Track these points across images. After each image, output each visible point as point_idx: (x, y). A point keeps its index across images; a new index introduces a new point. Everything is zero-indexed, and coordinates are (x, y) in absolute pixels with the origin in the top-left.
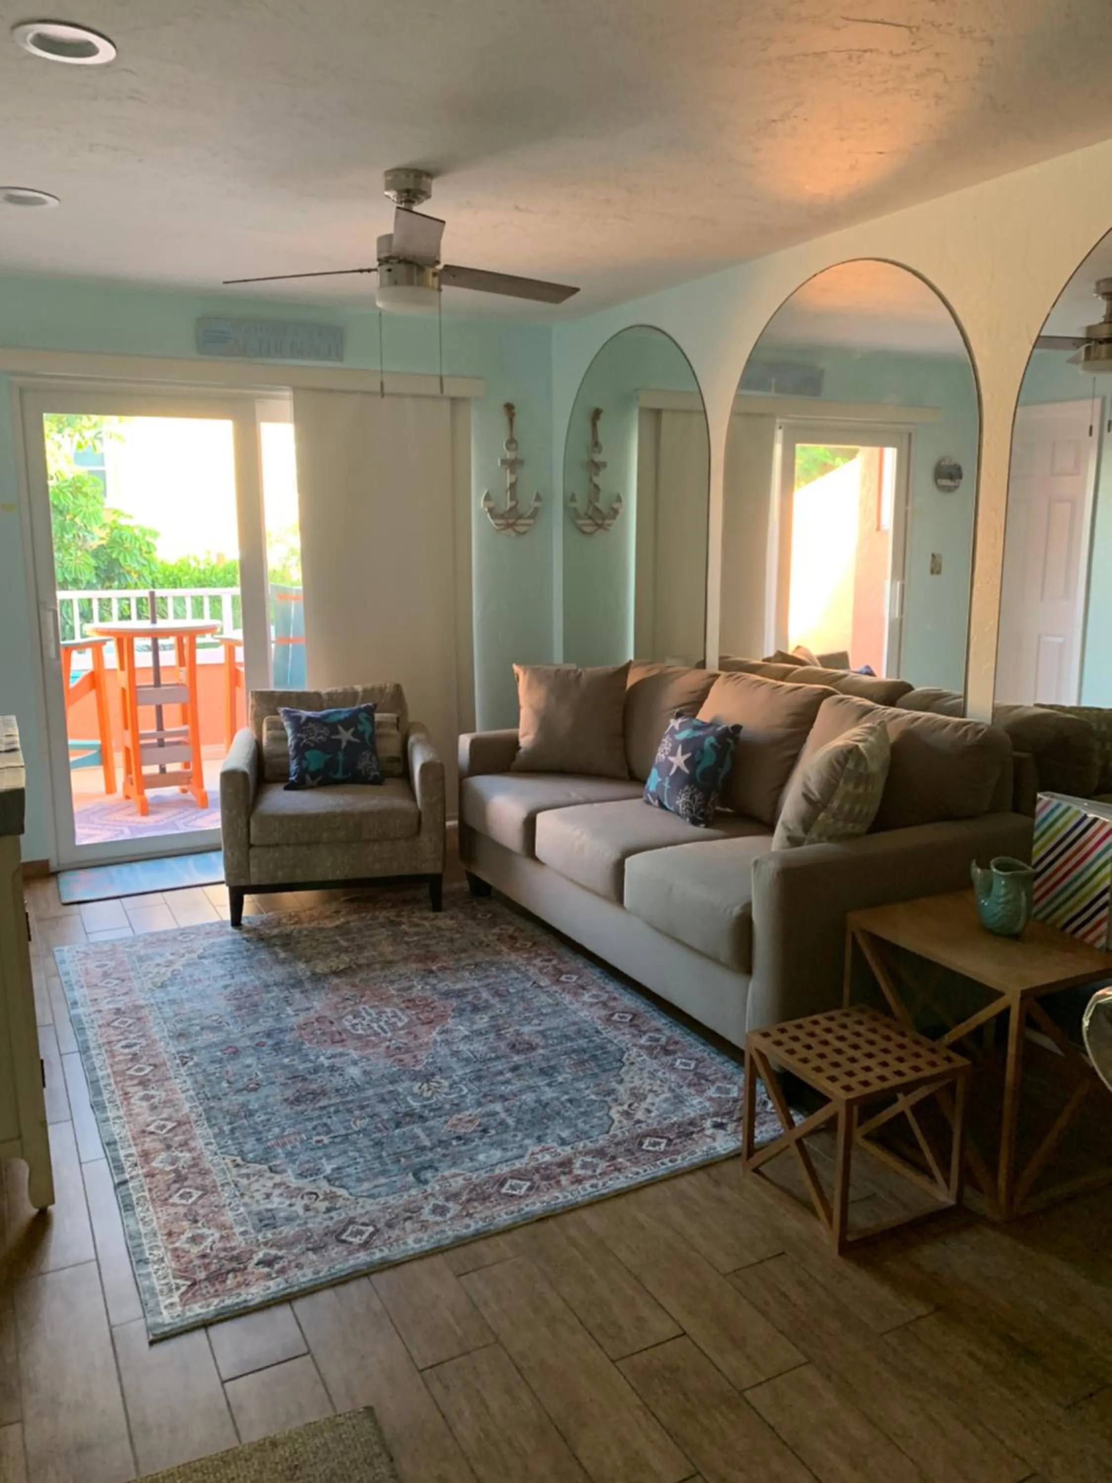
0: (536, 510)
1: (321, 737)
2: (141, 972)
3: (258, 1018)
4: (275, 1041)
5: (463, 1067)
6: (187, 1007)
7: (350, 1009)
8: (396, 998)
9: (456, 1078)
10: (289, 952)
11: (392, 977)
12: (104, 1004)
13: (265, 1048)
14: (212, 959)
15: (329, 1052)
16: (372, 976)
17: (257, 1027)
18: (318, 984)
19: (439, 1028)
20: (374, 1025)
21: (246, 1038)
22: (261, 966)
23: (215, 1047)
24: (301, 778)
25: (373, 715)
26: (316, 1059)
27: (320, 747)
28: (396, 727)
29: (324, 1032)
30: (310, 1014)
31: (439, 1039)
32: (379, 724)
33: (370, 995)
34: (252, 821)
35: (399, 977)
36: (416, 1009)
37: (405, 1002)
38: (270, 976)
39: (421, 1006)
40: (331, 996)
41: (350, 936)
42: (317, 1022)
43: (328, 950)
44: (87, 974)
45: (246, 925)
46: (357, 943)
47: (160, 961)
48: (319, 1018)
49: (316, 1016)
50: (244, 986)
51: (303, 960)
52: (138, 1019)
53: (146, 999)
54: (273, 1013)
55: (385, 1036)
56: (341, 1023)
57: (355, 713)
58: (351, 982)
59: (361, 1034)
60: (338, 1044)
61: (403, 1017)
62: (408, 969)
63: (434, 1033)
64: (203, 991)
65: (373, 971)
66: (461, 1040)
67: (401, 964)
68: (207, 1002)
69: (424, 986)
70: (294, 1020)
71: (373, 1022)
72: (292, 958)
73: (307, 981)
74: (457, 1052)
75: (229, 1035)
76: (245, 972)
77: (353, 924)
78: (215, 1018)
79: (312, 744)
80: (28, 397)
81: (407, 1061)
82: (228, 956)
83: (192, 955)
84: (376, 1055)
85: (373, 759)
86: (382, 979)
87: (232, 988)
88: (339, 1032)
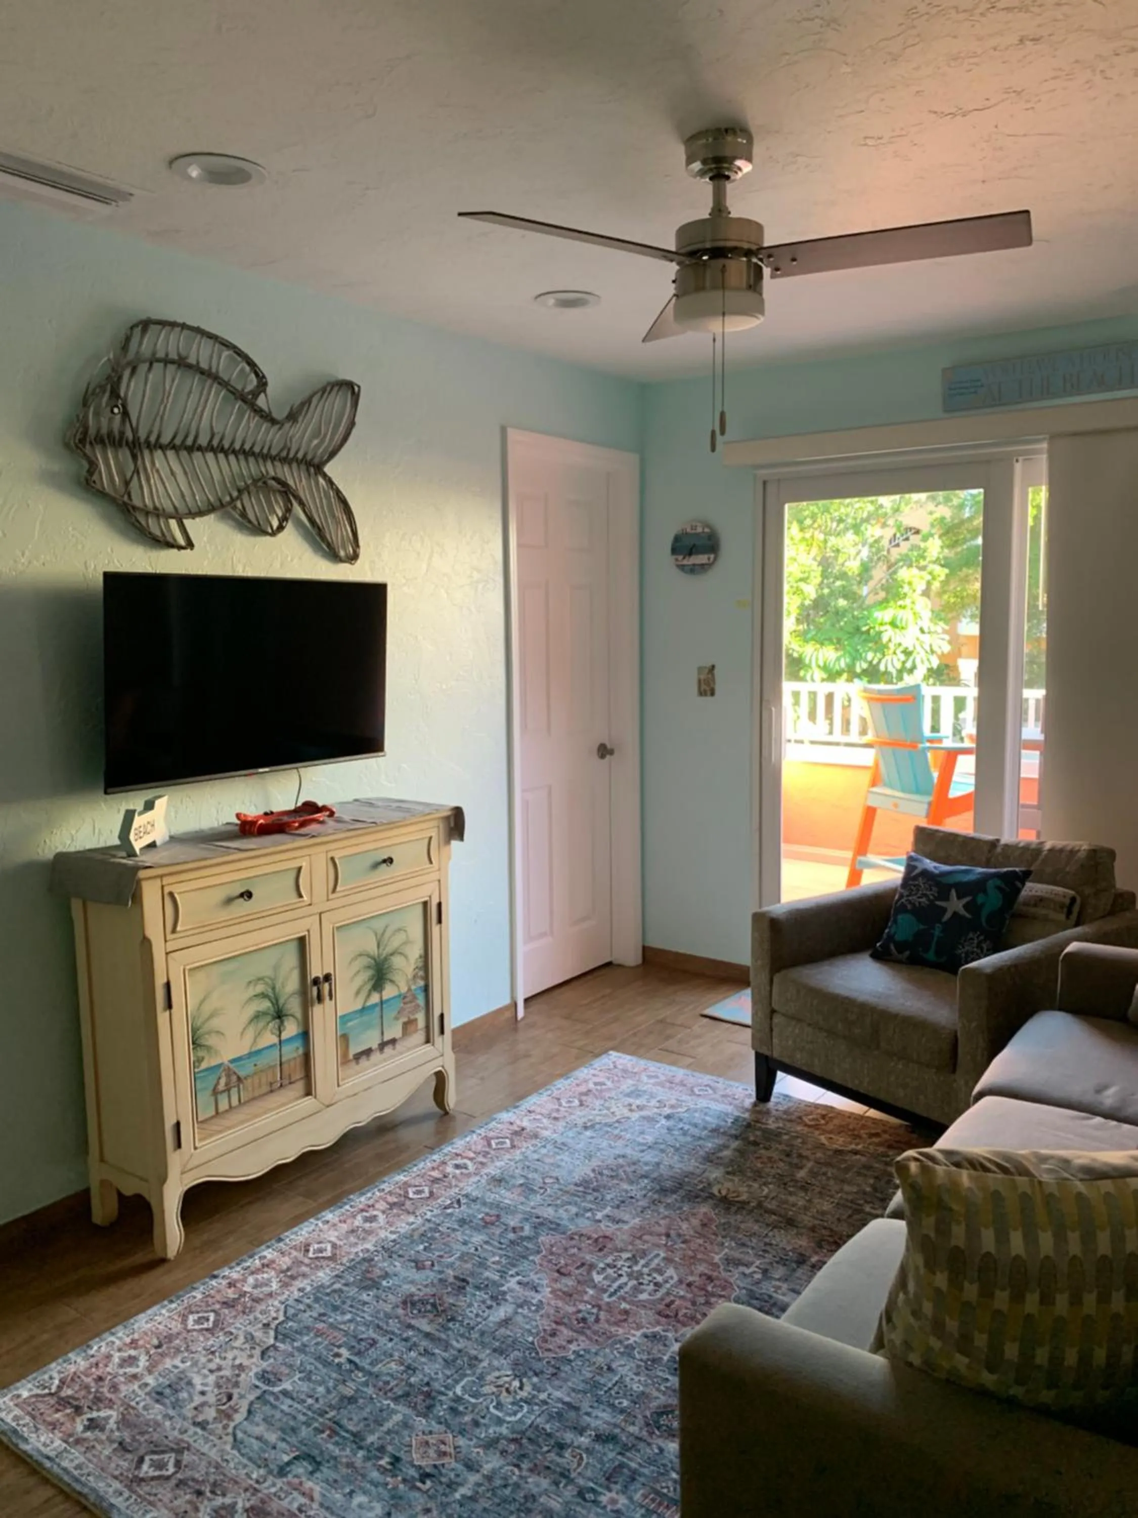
1: (923, 900)
2: (607, 1104)
3: (570, 1203)
4: (533, 1234)
5: (574, 1390)
6: (558, 1157)
7: (645, 1247)
8: (704, 1265)
9: (543, 1396)
10: (737, 1154)
11: (754, 1240)
12: (525, 1119)
13: (511, 1236)
14: (670, 1123)
15: (533, 1277)
16: (742, 1226)
17: (550, 1210)
18: (683, 1202)
19: (658, 1329)
20: (624, 1279)
21: (520, 1216)
22: (689, 1153)
23: (491, 1209)
24: (885, 947)
25: (1024, 884)
26: (512, 1276)
27: (919, 913)
28: (1065, 910)
29: (574, 1255)
30: (607, 1228)
31: (631, 1342)
32: (1040, 901)
33: (693, 1246)
34: (776, 979)
35: (762, 1244)
36: (692, 1292)
37: (700, 1276)
38: (671, 1167)
39: (703, 1293)
40: (662, 1222)
41: (824, 1169)
42: (596, 1240)
43: (773, 1172)
44: (578, 1085)
45: (771, 1104)
46: (813, 1181)
47: (638, 1102)
48: (605, 1237)
49: (607, 1234)
50: (634, 1164)
51: (730, 1169)
52: (513, 1146)
53: (555, 1132)
54: (590, 1206)
55: (606, 1298)
56: (606, 1256)
57: (986, 878)
58: (711, 1220)
59: (593, 1281)
60: (556, 1275)
61: (663, 1291)
62: (789, 1242)
63: (645, 1330)
64: (599, 1150)
65: (757, 1221)
66: (641, 1360)
67: (795, 1231)
68: (578, 1162)
69: (755, 1272)
70: (584, 1224)
71: (630, 1275)
72: (727, 1161)
73: (682, 1192)
74: (610, 1369)
75: (522, 1203)
76: (662, 1151)
77: (858, 1157)
78: (551, 1181)
79: (909, 907)
80: (771, 489)
81: (556, 1339)
82: (686, 1127)
83: (667, 1111)
84: (552, 1311)
85: (985, 946)
86: (740, 1236)
87: (621, 1161)
88: (583, 1265)
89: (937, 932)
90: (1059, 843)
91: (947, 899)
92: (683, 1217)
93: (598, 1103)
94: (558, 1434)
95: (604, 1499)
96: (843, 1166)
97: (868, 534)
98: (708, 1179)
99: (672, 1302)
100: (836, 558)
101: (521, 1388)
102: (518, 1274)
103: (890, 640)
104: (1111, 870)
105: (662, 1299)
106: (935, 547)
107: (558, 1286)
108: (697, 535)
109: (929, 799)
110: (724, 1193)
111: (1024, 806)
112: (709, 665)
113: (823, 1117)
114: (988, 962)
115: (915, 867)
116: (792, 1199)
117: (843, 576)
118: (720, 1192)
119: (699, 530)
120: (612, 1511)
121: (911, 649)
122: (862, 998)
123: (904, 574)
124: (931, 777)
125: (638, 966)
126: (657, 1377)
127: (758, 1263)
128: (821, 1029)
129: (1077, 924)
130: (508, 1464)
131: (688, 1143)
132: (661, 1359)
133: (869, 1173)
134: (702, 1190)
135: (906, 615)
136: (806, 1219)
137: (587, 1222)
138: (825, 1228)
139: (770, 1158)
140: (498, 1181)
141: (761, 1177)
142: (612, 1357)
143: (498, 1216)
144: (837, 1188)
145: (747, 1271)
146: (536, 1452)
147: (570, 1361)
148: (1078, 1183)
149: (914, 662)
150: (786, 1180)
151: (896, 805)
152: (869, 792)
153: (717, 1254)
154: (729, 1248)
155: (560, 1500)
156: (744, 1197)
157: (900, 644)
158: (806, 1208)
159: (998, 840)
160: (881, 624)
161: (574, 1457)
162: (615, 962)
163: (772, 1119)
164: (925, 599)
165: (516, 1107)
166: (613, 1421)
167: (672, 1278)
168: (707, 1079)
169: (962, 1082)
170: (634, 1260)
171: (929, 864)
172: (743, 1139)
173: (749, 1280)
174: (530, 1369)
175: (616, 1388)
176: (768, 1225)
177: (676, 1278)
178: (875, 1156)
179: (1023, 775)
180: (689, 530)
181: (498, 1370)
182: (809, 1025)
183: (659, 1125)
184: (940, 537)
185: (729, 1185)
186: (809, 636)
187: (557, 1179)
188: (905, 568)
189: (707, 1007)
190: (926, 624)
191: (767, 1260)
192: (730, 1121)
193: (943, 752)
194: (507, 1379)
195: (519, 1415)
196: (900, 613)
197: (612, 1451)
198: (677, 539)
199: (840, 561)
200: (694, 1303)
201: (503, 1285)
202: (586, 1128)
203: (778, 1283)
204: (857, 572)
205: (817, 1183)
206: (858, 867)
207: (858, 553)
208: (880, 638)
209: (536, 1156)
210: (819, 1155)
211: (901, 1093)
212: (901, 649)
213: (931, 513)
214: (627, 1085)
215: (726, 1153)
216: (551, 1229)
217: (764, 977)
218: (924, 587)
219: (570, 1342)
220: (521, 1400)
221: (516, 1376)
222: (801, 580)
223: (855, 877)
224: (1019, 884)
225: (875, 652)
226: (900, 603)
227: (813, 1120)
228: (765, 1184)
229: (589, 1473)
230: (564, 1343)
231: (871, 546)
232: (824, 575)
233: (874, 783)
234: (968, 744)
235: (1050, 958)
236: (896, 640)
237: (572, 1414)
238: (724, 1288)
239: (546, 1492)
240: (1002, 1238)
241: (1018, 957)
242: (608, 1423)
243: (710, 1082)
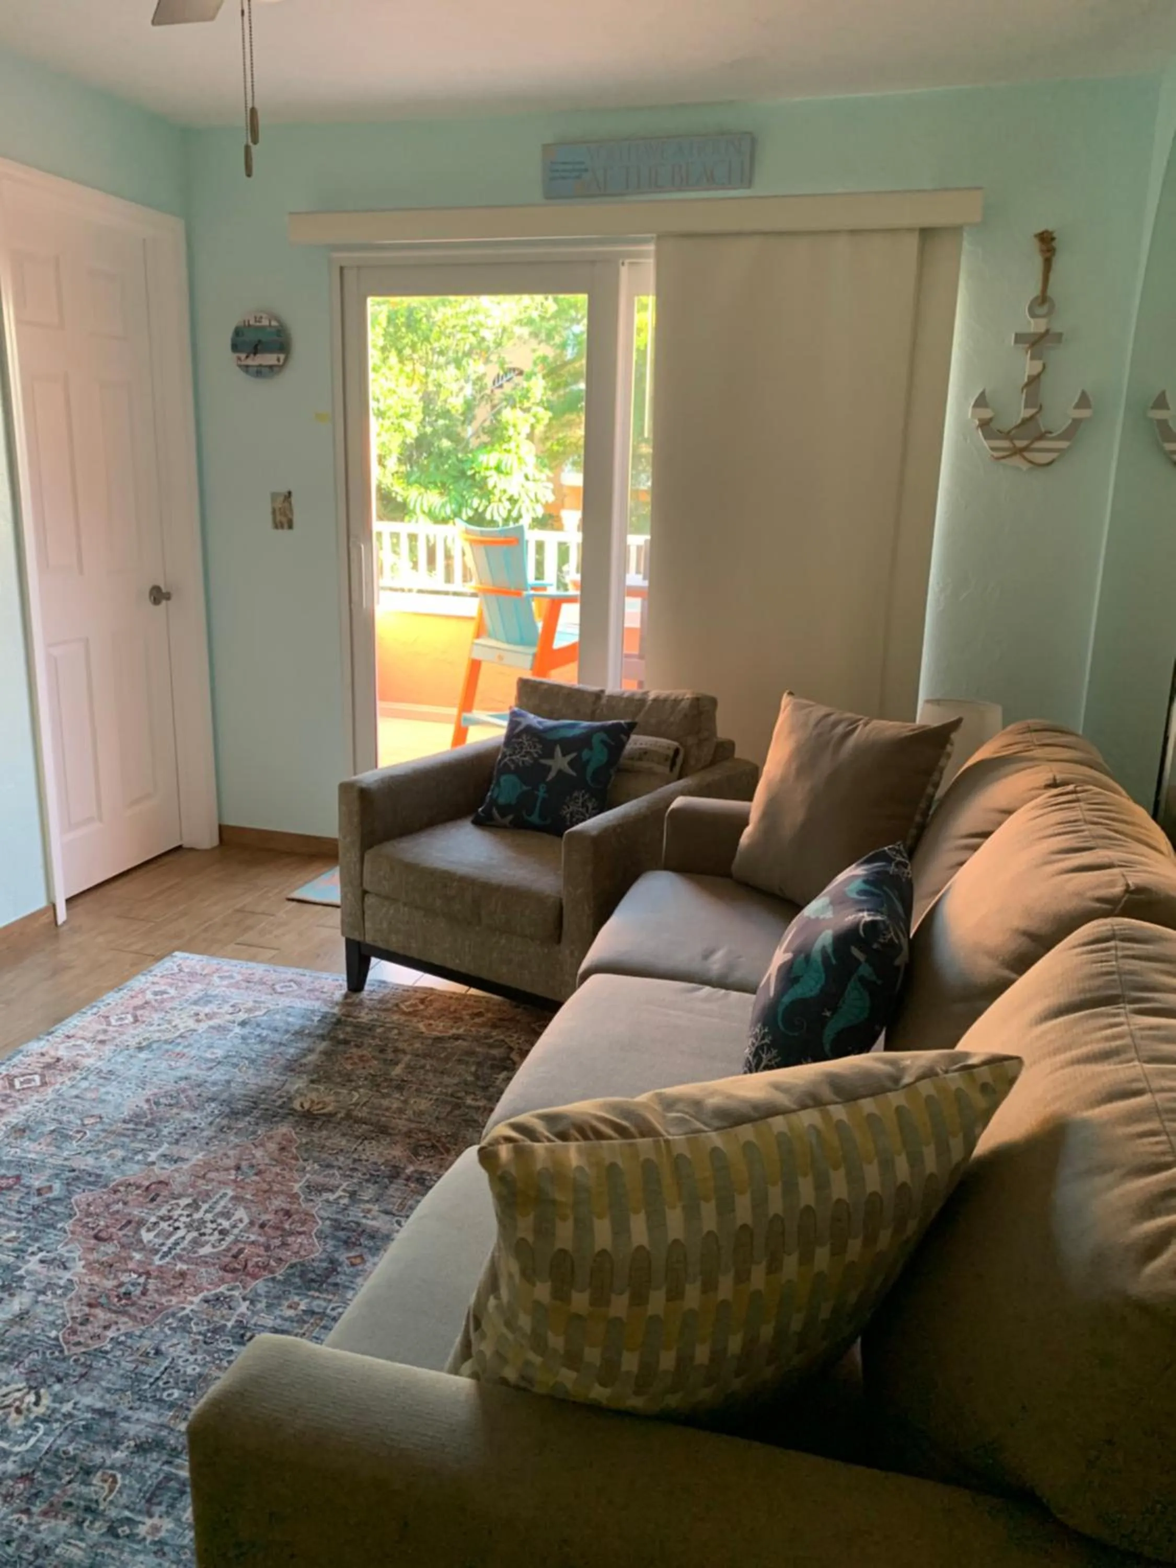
0: (1076, 422)
1: (527, 758)
2: (168, 1017)
3: (115, 1146)
4: (65, 1193)
5: (108, 1390)
6: (103, 1090)
7: (209, 1188)
8: (282, 1197)
9: (67, 1407)
10: (324, 1058)
11: (341, 1159)
12: (62, 1047)
13: (35, 1200)
14: (246, 1031)
15: (62, 1250)
16: (328, 1143)
17: (90, 1160)
18: (257, 1124)
19: (222, 1289)
20: (180, 1233)
21: (48, 1172)
22: (266, 1064)
23: (8, 1169)
24: (488, 812)
25: (628, 737)
26: (33, 1253)
27: (521, 772)
28: (669, 763)
29: (118, 1212)
30: (162, 1171)
31: (187, 1311)
32: (644, 754)
33: (269, 1177)
34: (367, 857)
35: (349, 1162)
36: (265, 1234)
37: (276, 1212)
38: (245, 1084)
39: (279, 1233)
40: (231, 1153)
41: (423, 1062)
42: (148, 1188)
43: (365, 1072)
44: (132, 997)
45: (364, 994)
46: (410, 1078)
47: (207, 1010)
48: (160, 1182)
49: (162, 1179)
50: (199, 1086)
51: (315, 1077)
52: (44, 1084)
53: (100, 1058)
54: (142, 1146)
55: (157, 1261)
56: (159, 1207)
57: (593, 731)
58: (290, 1141)
59: (141, 1241)
60: (93, 1241)
61: (230, 1239)
62: (381, 1155)
63: (205, 1293)
64: (156, 1074)
65: (344, 1135)
66: (200, 1333)
67: (388, 1139)
68: (129, 1093)
69: (340, 1197)
70: (133, 1171)
71: (189, 1226)
72: (310, 1067)
73: (256, 1113)
74: (158, 1352)
75: (52, 1155)
76: (235, 1065)
77: (460, 1041)
78: (92, 1120)
79: (512, 766)
80: (350, 276)
81: (89, 1327)
82: (265, 1033)
83: (242, 1016)
84: (85, 1291)
85: (590, 805)
86: (324, 1156)
87: (183, 1084)
88: (129, 1222)
89: (541, 792)
90: (664, 693)
91: (551, 756)
92: (256, 1142)
93: (156, 1016)
94: (85, 1455)
95: (142, 1530)
96: (442, 1055)
97: (470, 371)
98: (288, 1092)
99: (241, 1251)
100: (438, 393)
101: (37, 1404)
102: (40, 1250)
103: (495, 487)
104: (712, 719)
105: (228, 1249)
106: (538, 387)
107: (93, 1257)
108: (263, 328)
109: (534, 650)
110: (307, 1106)
111: (628, 656)
112: (284, 490)
113: (422, 1001)
114: (593, 824)
115: (519, 723)
116: (385, 1103)
117: (446, 414)
118: (302, 1106)
119: (265, 322)
120: (154, 1543)
121: (516, 497)
122: (462, 870)
123: (508, 415)
124: (535, 627)
125: (213, 849)
126: (218, 1350)
127: (345, 1185)
128: (417, 908)
129: (680, 777)
130: (14, 1512)
131: (266, 1052)
132: (225, 1326)
133: (472, 1060)
134: (280, 1107)
135: (509, 460)
136: (401, 1124)
137: (136, 1167)
138: (422, 1131)
139: (361, 1058)
140: (20, 1131)
141: (350, 1081)
142: (162, 1336)
143: (18, 1178)
144: (435, 1081)
145: (332, 1197)
146: (52, 1486)
147: (107, 1352)
148: (713, 1134)
149: (519, 511)
150: (379, 1080)
151: (501, 658)
152: (473, 643)
153: (296, 1181)
154: (312, 1173)
155: (83, 1545)
156: (330, 1109)
157: (505, 491)
158: (401, 1111)
159: (602, 691)
160: (487, 469)
161: (105, 1481)
162: (186, 845)
163: (366, 1010)
164: (529, 443)
165: (50, 1033)
166: (159, 1421)
167: (241, 1221)
168: (290, 973)
169: (567, 952)
170: (195, 1206)
171: (533, 720)
172: (332, 1039)
173: (334, 1208)
174: (51, 1374)
175: (164, 1376)
176: (358, 1138)
177: (246, 1221)
178: (476, 1039)
179: (627, 625)
180: (252, 322)
181: (7, 1384)
182: (405, 904)
183: (232, 1034)
184: (544, 377)
185: (314, 1096)
186: (413, 478)
187: (101, 1118)
188: (509, 408)
189: (292, 891)
190: (531, 470)
191: (355, 1180)
192: (316, 1019)
193: (547, 600)
194: (18, 1395)
195: (32, 1441)
196: (505, 456)
197: (156, 1461)
198: (238, 332)
199: (442, 397)
200: (267, 1248)
201: (19, 1268)
202: (140, 1049)
203: (368, 1206)
204: (460, 411)
205: (414, 1079)
206: (463, 724)
207: (461, 389)
208: (486, 484)
209: (74, 1092)
210: (417, 1045)
211: (504, 969)
212: (507, 496)
213: (534, 351)
214: (194, 991)
215: (311, 1058)
216: (89, 1183)
217: (354, 854)
218: (528, 430)
219: (106, 1328)
220: (37, 1419)
221: (31, 1388)
222: (402, 416)
223: (460, 735)
224: (623, 737)
225: (481, 498)
226: (505, 446)
227: (412, 1005)
228: (356, 1089)
229: (123, 1500)
230: (98, 1331)
231: (474, 384)
232: (426, 411)
233: (478, 635)
234: (573, 592)
235: (656, 814)
236: (500, 487)
237: (106, 1424)
238: (303, 1223)
239: (66, 1539)
240: (621, 1229)
241: (625, 817)
242: (151, 1425)
243: (294, 977)
